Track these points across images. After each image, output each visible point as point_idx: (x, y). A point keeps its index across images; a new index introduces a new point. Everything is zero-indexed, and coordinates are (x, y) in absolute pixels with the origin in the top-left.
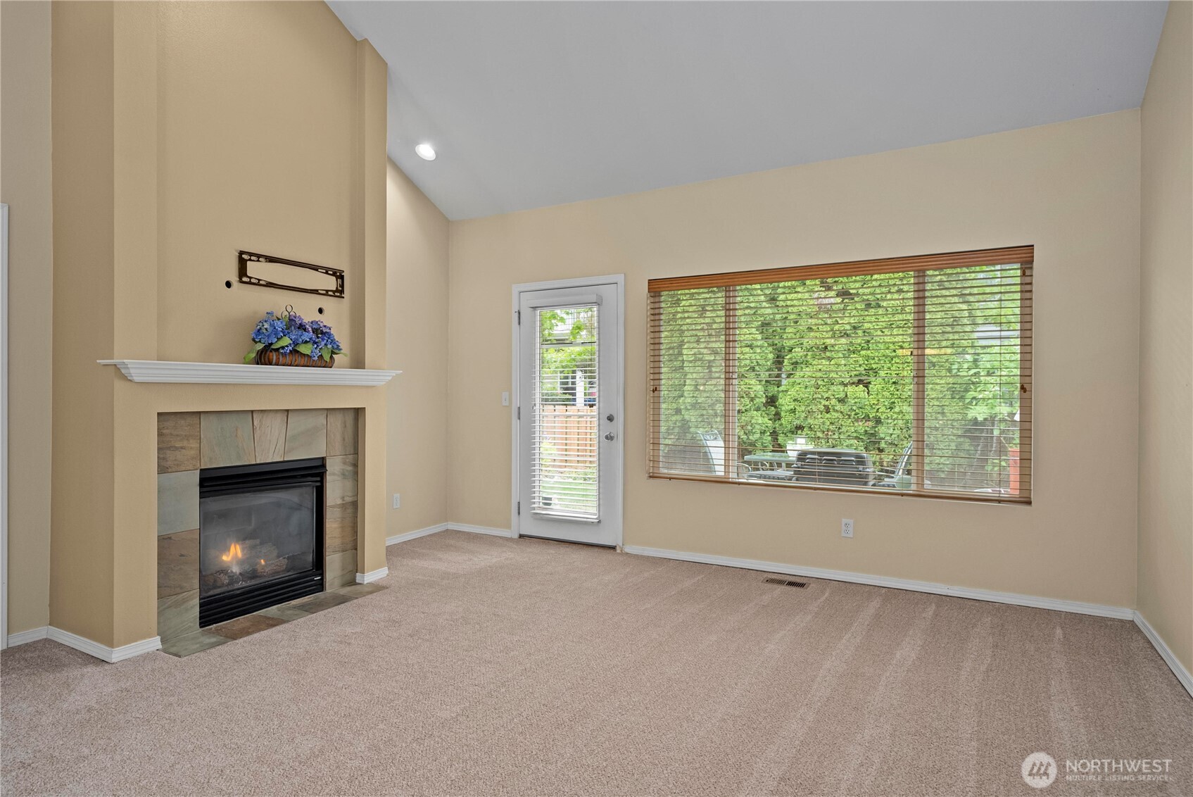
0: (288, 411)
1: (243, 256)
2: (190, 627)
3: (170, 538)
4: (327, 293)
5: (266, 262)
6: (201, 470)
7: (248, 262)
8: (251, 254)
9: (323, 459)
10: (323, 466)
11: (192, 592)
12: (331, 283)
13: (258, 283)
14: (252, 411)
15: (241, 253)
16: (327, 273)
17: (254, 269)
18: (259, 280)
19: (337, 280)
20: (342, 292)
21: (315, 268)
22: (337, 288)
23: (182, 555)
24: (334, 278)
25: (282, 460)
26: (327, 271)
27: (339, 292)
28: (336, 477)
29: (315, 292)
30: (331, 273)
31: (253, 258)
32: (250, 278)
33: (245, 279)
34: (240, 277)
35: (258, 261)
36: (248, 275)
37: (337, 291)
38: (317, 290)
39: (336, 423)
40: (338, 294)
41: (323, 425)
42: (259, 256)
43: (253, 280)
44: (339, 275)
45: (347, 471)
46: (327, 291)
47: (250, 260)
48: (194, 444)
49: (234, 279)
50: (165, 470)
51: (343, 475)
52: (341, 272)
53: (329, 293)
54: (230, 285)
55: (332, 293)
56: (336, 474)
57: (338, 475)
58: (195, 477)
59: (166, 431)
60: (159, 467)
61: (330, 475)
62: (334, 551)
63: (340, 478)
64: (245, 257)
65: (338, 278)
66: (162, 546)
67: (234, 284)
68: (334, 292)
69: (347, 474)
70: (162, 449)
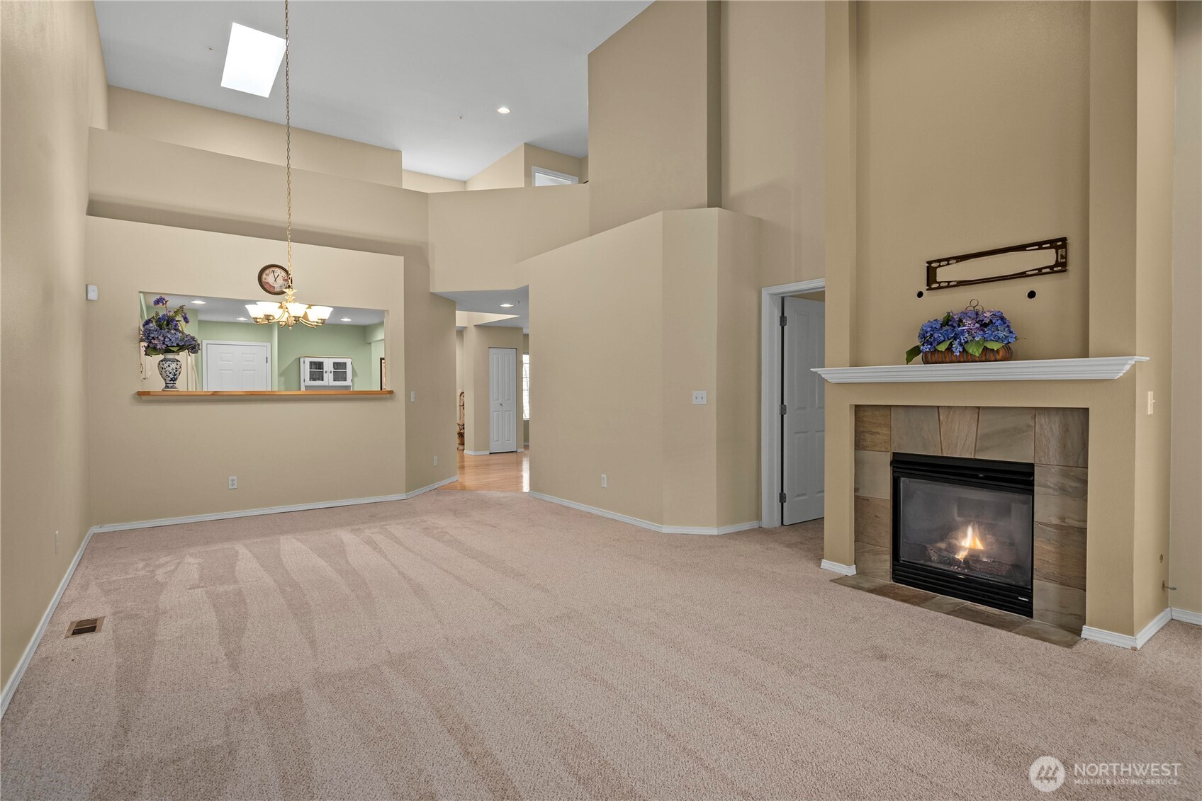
0: (979, 408)
1: (932, 265)
2: (882, 576)
3: (868, 500)
4: (1040, 272)
5: (957, 262)
6: (894, 453)
7: (938, 270)
8: (939, 261)
9: (1032, 466)
10: (1032, 474)
11: (884, 549)
12: (1047, 257)
13: (949, 285)
14: (938, 407)
15: (930, 263)
16: (1041, 248)
17: (943, 274)
18: (949, 282)
19: (1056, 253)
20: (1064, 265)
21: (1022, 248)
22: (1057, 261)
23: (877, 517)
24: (1054, 250)
25: (972, 457)
26: (1040, 245)
27: (1060, 266)
28: (1050, 491)
29: (1022, 275)
30: (1048, 245)
31: (942, 263)
32: (940, 283)
33: (934, 286)
34: (929, 284)
35: (948, 264)
36: (938, 280)
37: (1057, 264)
38: (1024, 273)
39: (1050, 429)
40: (1060, 268)
41: (1029, 426)
42: (948, 260)
43: (942, 285)
44: (1059, 244)
45: (1071, 487)
46: (1040, 270)
47: (940, 266)
48: (885, 431)
49: (924, 288)
50: (864, 448)
51: (1063, 490)
52: (1064, 240)
53: (1044, 271)
54: (920, 295)
55: (1048, 270)
56: (1050, 487)
57: (1054, 489)
58: (888, 458)
59: (865, 419)
60: (859, 445)
61: (1039, 486)
62: (1047, 578)
63: (1056, 493)
64: (934, 265)
65: (1057, 248)
66: (860, 503)
67: (925, 293)
68: (1051, 267)
69: (1071, 490)
70: (863, 432)
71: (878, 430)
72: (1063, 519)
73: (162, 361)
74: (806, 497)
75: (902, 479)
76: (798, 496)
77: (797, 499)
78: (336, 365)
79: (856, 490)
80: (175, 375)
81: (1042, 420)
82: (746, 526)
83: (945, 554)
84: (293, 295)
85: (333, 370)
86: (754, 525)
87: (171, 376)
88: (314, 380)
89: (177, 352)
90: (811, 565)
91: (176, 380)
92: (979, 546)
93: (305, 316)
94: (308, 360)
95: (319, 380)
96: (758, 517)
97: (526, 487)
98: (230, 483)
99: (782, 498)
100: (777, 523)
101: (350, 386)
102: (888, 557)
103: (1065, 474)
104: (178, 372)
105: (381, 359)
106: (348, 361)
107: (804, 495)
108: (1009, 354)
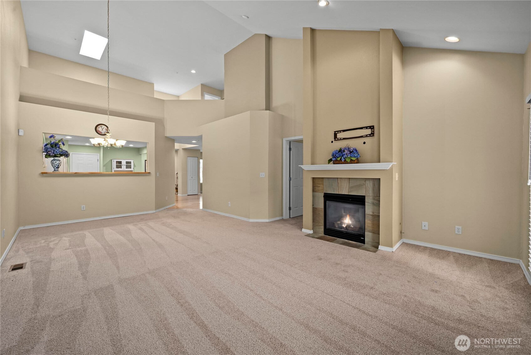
0: (349, 178)
2: (322, 233)
3: (317, 208)
4: (367, 136)
5: (343, 132)
6: (324, 193)
7: (337, 134)
9: (364, 196)
10: (365, 199)
11: (321, 224)
12: (369, 131)
13: (341, 139)
14: (338, 178)
15: (335, 132)
16: (367, 129)
17: (339, 136)
18: (341, 138)
19: (371, 130)
21: (361, 128)
23: (319, 214)
24: (370, 129)
25: (348, 194)
26: (367, 128)
27: (372, 134)
28: (370, 204)
29: (362, 137)
31: (339, 132)
32: (338, 138)
33: (336, 139)
34: (335, 139)
35: (340, 132)
37: (371, 134)
38: (362, 136)
39: (370, 185)
41: (364, 184)
42: (340, 131)
43: (339, 139)
44: (372, 127)
45: (376, 203)
46: (367, 135)
47: (338, 133)
48: (322, 186)
49: (333, 140)
50: (315, 192)
51: (373, 204)
52: (373, 126)
53: (368, 136)
54: (332, 142)
55: (369, 135)
56: (370, 203)
57: (371, 204)
58: (323, 195)
59: (316, 182)
60: (314, 191)
61: (367, 202)
62: (369, 232)
63: (371, 205)
64: (336, 133)
65: (371, 129)
66: (314, 210)
67: (334, 141)
68: (370, 135)
69: (375, 204)
70: (315, 186)
71: (320, 186)
72: (373, 213)
73: (52, 160)
74: (297, 208)
75: (327, 201)
76: (295, 208)
77: (295, 209)
78: (127, 163)
79: (313, 205)
80: (58, 166)
81: (368, 182)
82: (278, 218)
83: (340, 225)
84: (110, 136)
85: (126, 164)
86: (281, 218)
87: (57, 166)
88: (118, 168)
89: (60, 157)
90: (299, 231)
91: (59, 168)
92: (350, 222)
93: (115, 144)
94: (115, 161)
95: (120, 168)
96: (282, 215)
97: (201, 207)
98: (82, 208)
99: (290, 209)
100: (288, 217)
101: (133, 171)
102: (323, 227)
103: (374, 199)
104: (60, 165)
105: (145, 160)
106: (132, 161)
107: (297, 207)
108: (358, 162)
